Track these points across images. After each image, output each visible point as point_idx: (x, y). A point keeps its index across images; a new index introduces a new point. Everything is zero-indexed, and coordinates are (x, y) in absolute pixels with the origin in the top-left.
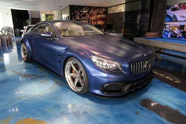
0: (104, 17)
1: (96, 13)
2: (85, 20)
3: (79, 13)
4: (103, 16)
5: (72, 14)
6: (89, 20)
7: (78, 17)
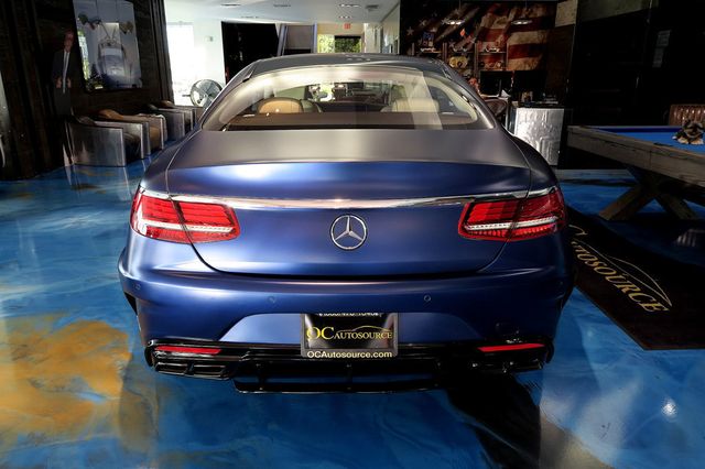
0: (537, 41)
1: (503, 27)
2: (458, 54)
3: (434, 30)
4: (534, 36)
5: (410, 32)
6: (471, 54)
7: (431, 44)
